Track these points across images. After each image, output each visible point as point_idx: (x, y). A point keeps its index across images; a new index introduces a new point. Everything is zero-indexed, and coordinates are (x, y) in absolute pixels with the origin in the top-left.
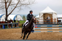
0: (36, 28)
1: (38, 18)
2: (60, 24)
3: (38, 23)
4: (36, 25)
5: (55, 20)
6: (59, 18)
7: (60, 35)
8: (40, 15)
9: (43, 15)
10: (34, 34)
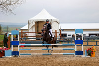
0: (22, 48)
1: (27, 30)
2: (64, 41)
3: (26, 39)
4: (22, 43)
5: (56, 33)
6: (63, 30)
7: (64, 59)
8: (29, 24)
9: (34, 24)
10: (19, 59)
